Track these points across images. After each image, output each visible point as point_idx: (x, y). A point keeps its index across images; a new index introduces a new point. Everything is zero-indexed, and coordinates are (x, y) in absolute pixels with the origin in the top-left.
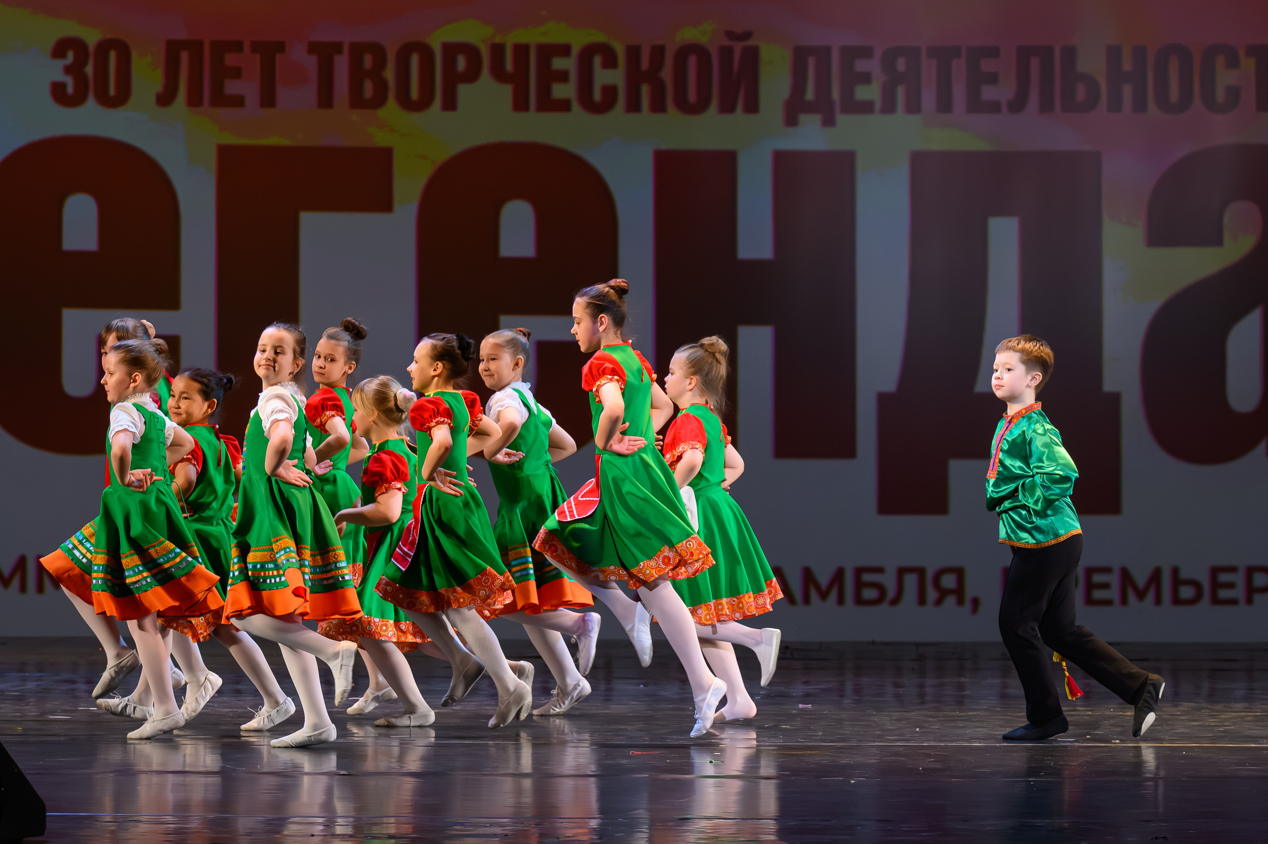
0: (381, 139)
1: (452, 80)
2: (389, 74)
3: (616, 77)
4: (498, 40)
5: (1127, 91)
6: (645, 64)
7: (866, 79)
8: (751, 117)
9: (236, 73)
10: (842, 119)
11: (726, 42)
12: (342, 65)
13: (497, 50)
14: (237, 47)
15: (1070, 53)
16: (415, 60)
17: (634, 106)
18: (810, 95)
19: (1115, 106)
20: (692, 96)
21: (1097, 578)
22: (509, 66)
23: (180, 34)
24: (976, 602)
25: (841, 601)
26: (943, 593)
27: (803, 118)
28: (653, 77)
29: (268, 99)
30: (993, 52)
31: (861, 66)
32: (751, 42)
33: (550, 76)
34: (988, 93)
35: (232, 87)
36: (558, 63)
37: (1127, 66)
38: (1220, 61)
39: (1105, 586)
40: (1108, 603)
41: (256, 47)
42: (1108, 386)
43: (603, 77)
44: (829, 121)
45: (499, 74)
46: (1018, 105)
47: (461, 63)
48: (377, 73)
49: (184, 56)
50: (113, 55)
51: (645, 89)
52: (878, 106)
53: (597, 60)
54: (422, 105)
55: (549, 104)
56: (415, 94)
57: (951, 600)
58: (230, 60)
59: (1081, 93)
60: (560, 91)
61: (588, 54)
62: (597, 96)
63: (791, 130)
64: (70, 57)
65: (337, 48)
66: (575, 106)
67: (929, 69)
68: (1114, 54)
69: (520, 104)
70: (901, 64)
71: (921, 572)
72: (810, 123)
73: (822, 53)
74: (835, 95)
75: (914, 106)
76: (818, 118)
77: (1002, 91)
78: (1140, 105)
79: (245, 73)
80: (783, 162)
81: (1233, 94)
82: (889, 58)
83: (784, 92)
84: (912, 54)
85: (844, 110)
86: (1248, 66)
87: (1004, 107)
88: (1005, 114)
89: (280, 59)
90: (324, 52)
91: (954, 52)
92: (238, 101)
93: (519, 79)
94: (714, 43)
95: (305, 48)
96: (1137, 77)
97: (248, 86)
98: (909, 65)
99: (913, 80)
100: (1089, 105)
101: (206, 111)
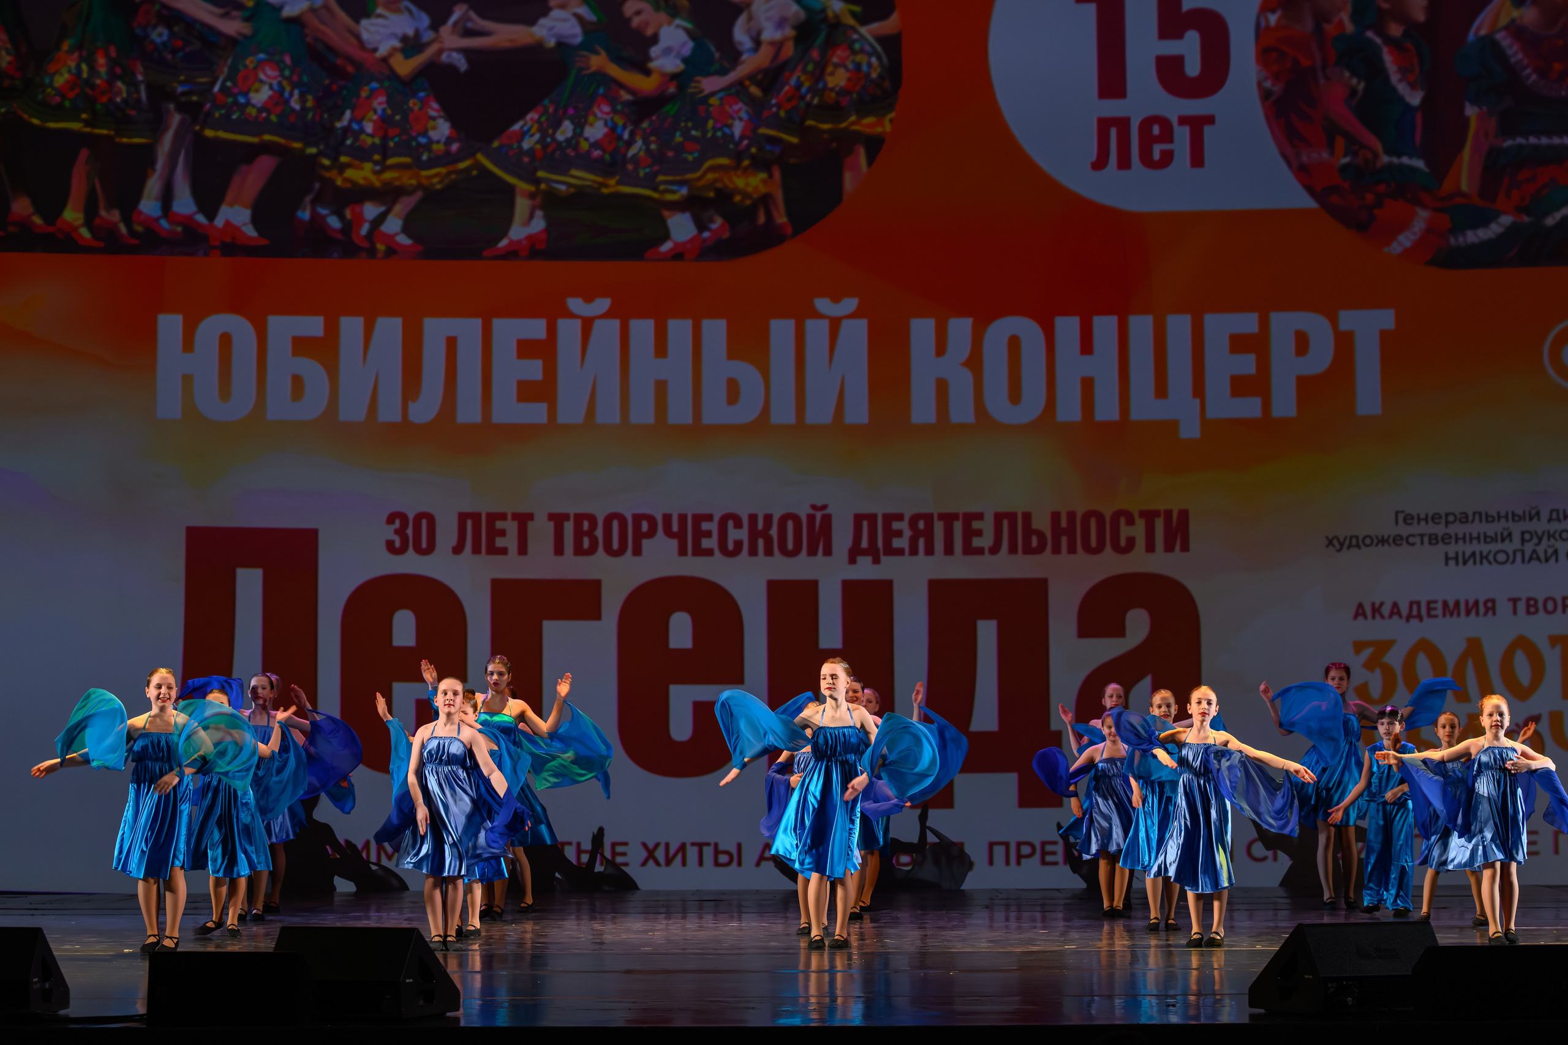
0: (593, 576)
1: (639, 536)
2: (599, 533)
3: (743, 534)
4: (667, 511)
5: (1064, 540)
6: (760, 526)
7: (899, 534)
8: (827, 559)
9: (502, 533)
10: (883, 559)
11: (811, 511)
12: (569, 527)
13: (667, 518)
15: (1027, 517)
16: (615, 524)
17: (753, 552)
18: (864, 544)
19: (1056, 550)
20: (790, 546)
21: (1048, 848)
22: (675, 528)
23: (467, 508)
27: (860, 559)
28: (765, 534)
29: (523, 550)
30: (980, 516)
31: (896, 525)
32: (827, 511)
33: (699, 534)
34: (977, 542)
35: (500, 542)
36: (705, 526)
37: (1064, 524)
38: (1122, 520)
39: (1054, 853)
40: (1056, 863)
41: (516, 516)
42: (1054, 727)
43: (734, 534)
44: (876, 561)
45: (668, 532)
46: (995, 550)
47: (645, 526)
48: (590, 533)
49: (469, 523)
50: (424, 522)
51: (761, 542)
52: (907, 551)
53: (730, 523)
54: (621, 552)
55: (699, 551)
56: (615, 545)
58: (499, 525)
59: (1035, 542)
60: (706, 543)
61: (724, 519)
62: (731, 547)
63: (853, 566)
64: (398, 522)
65: (565, 517)
66: (717, 552)
67: (939, 527)
68: (1055, 516)
69: (682, 552)
70: (921, 525)
72: (865, 561)
73: (872, 518)
74: (880, 544)
75: (929, 551)
76: (869, 559)
77: (985, 541)
78: (1072, 550)
79: (508, 533)
80: (848, 587)
81: (1131, 542)
82: (914, 520)
83: (848, 542)
84: (928, 518)
85: (886, 553)
86: (1140, 524)
87: (986, 551)
88: (987, 557)
89: (530, 524)
90: (558, 519)
91: (954, 516)
92: (504, 551)
93: (681, 536)
94: (803, 512)
95: (546, 517)
96: (1070, 532)
97: (510, 541)
98: (926, 524)
99: (929, 535)
100: (1040, 549)
101: (483, 557)
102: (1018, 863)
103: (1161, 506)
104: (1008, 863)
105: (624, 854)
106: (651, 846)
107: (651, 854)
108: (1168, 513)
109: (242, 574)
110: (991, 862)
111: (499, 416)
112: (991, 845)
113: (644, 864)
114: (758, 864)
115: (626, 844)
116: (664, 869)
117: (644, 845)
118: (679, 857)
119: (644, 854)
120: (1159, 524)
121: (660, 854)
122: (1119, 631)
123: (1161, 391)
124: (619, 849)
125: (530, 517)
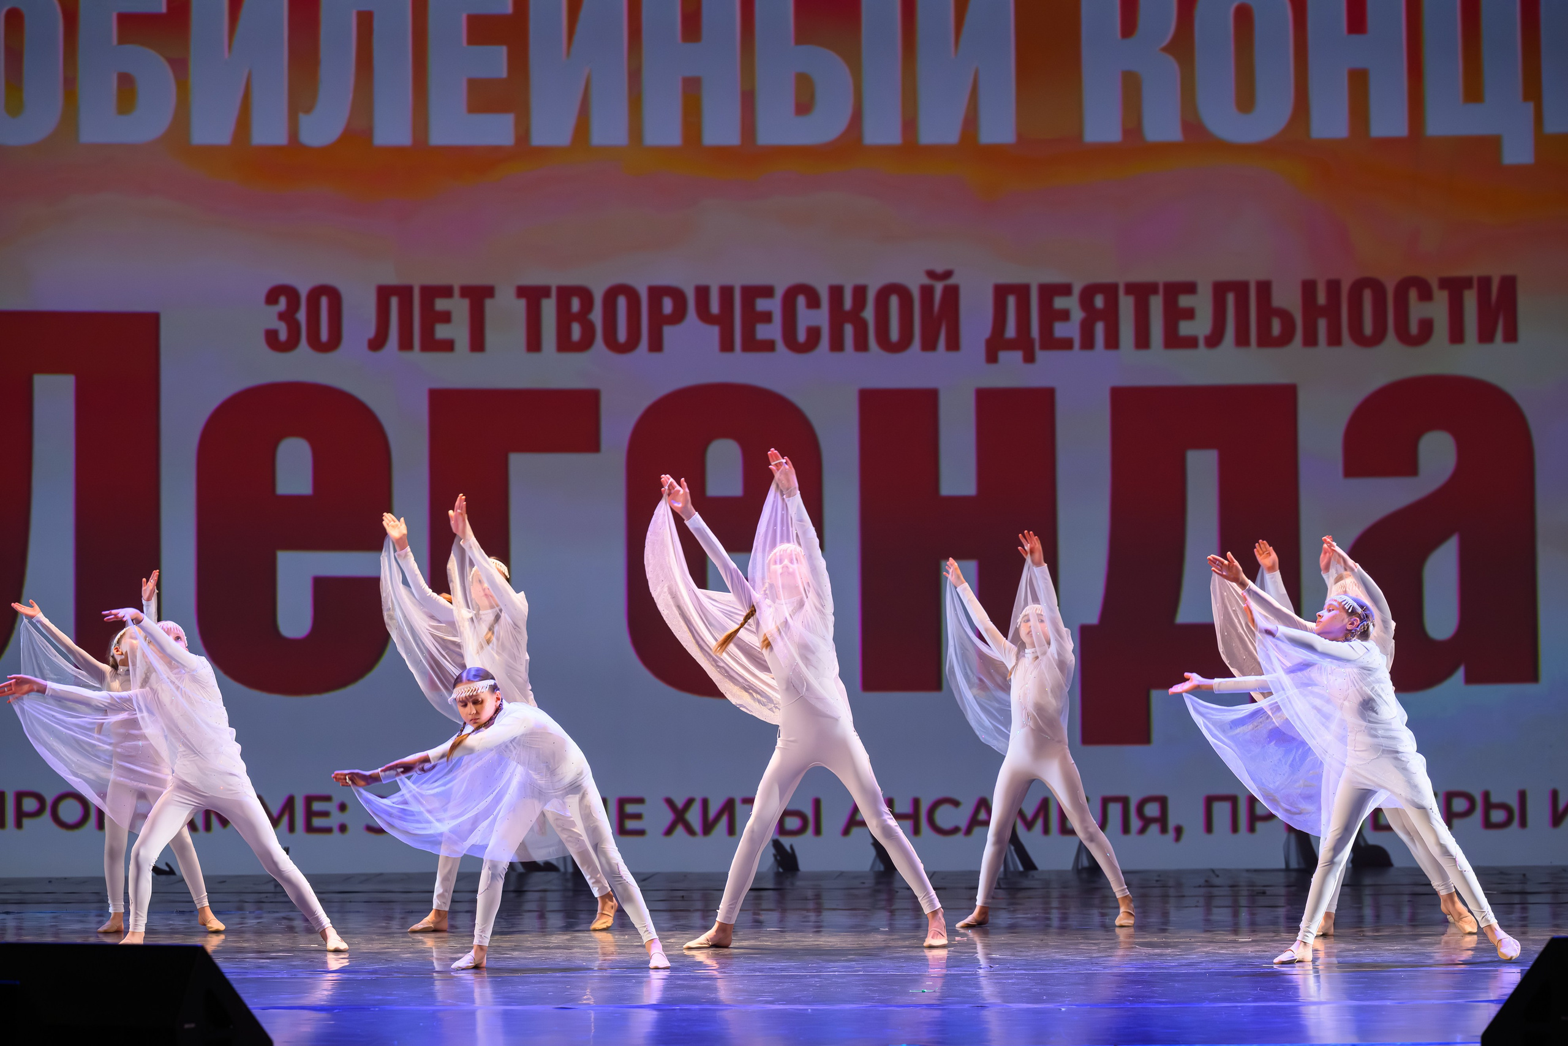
0: (587, 383)
1: (658, 321)
2: (597, 316)
3: (821, 318)
4: (703, 282)
5: (1322, 325)
6: (848, 304)
7: (1065, 315)
8: (953, 355)
9: (446, 317)
10: (1041, 355)
11: (926, 281)
12: (549, 308)
13: (702, 293)
14: (446, 292)
15: (1264, 288)
16: (622, 302)
17: (837, 345)
18: (1011, 332)
19: (1310, 340)
20: (894, 335)
22: (715, 308)
23: (391, 280)
24: (1179, 831)
25: (1046, 830)
26: (1146, 822)
27: (1003, 356)
28: (855, 317)
29: (477, 343)
30: (1190, 288)
31: (1060, 303)
32: (951, 281)
33: (755, 318)
34: (1186, 328)
35: (442, 332)
36: (762, 305)
37: (1322, 299)
38: (1413, 294)
41: (467, 291)
43: (807, 318)
44: (1029, 358)
45: (704, 314)
46: (1214, 340)
47: (668, 306)
48: (583, 317)
49: (394, 302)
50: (324, 301)
51: (849, 330)
52: (1077, 344)
53: (801, 301)
54: (631, 345)
55: (752, 344)
56: (622, 336)
57: (1154, 828)
58: (441, 304)
59: (1276, 327)
60: (763, 332)
61: (792, 293)
62: (802, 337)
63: (992, 366)
64: (283, 302)
65: (545, 291)
66: (780, 345)
67: (1126, 305)
68: (1309, 288)
69: (727, 345)
70: (1099, 302)
71: (1124, 801)
72: (1011, 359)
73: (1022, 292)
74: (1035, 332)
75: (1112, 342)
76: (1018, 355)
77: (1199, 326)
78: (1335, 340)
79: (455, 317)
80: (986, 399)
81: (1427, 327)
82: (1087, 295)
83: (986, 331)
84: (1110, 291)
85: (1043, 347)
86: (1441, 298)
87: (1201, 342)
88: (1202, 349)
89: (489, 303)
90: (532, 295)
91: (1152, 288)
92: (448, 346)
93: (724, 321)
94: (914, 282)
95: (512, 292)
96: (1332, 311)
97: (457, 330)
98: (1107, 302)
99: (1111, 316)
100: (1285, 339)
101: (416, 356)
102: (1252, 829)
103: (1474, 271)
104: (1235, 829)
105: (638, 816)
106: (679, 803)
107: (679, 816)
108: (1485, 283)
109: (40, 381)
110: (1209, 828)
111: (440, 135)
112: (1209, 801)
113: (669, 831)
114: (846, 832)
115: (640, 801)
116: (700, 839)
117: (669, 802)
118: (724, 821)
119: (668, 816)
120: (1470, 301)
121: (694, 816)
122: (1408, 466)
123: (1473, 92)
124: (630, 808)
125: (488, 292)
